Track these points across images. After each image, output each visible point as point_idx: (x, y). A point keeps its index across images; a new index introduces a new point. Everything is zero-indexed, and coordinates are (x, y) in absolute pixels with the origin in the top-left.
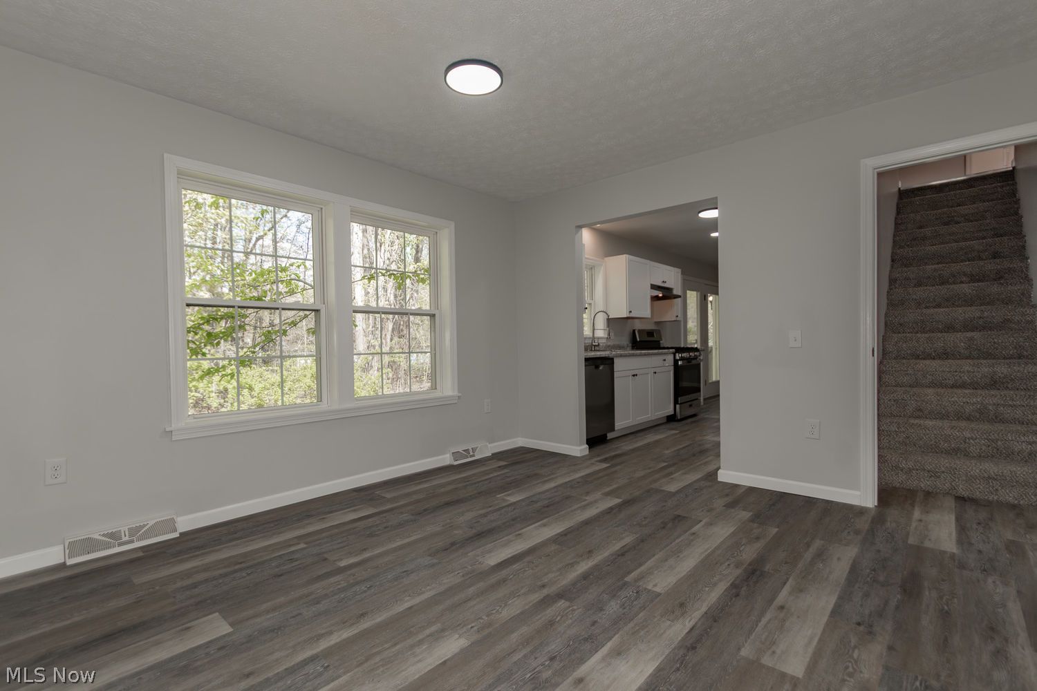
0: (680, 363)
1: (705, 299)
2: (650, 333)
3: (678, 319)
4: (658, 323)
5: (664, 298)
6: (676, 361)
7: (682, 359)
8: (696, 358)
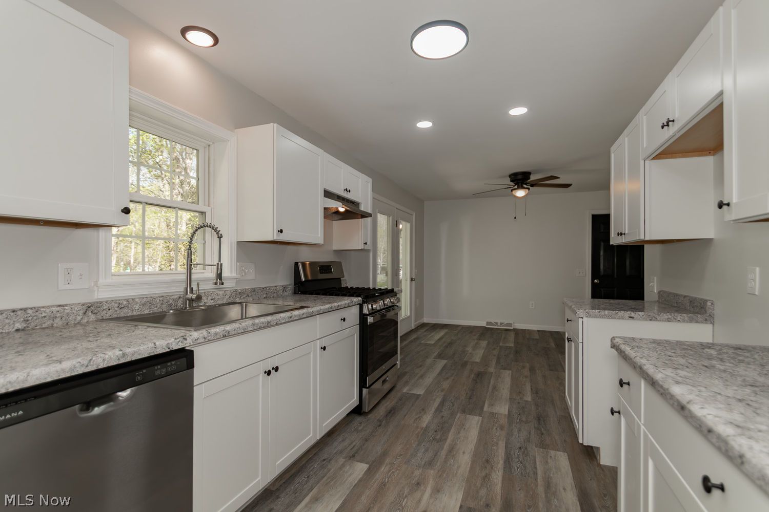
0: (370, 320)
1: (397, 226)
2: (325, 268)
3: (366, 247)
4: (339, 252)
5: (347, 215)
6: (363, 317)
7: (373, 313)
8: (389, 308)
